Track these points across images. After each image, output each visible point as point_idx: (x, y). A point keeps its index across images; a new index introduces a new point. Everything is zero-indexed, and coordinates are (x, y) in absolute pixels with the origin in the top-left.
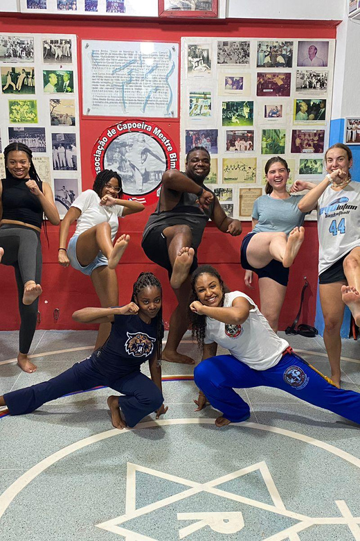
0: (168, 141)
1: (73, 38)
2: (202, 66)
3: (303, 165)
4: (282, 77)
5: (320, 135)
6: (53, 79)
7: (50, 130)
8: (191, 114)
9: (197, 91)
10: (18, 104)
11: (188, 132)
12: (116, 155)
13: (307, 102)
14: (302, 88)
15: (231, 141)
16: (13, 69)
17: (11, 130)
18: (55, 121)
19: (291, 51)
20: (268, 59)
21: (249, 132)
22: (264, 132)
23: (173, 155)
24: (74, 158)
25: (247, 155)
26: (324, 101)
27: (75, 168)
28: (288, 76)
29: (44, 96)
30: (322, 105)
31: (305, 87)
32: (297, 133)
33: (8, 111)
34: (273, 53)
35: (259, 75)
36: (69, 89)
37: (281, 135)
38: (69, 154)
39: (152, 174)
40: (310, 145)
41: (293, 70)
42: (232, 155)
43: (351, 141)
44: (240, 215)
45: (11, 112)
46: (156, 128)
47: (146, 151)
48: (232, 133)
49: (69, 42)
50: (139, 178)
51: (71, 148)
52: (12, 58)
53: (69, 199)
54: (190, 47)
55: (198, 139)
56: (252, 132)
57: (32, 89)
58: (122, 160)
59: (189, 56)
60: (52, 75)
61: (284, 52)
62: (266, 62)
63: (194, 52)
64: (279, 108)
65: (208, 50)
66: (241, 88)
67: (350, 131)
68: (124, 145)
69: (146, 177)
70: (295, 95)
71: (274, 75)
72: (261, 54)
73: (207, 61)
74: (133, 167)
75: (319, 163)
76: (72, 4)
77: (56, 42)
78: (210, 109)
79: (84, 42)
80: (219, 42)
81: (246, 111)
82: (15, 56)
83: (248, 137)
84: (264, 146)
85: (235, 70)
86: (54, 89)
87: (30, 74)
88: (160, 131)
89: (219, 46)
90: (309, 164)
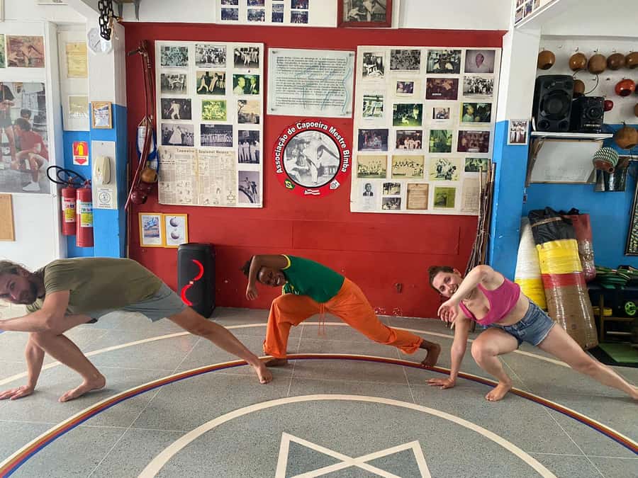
0: (342, 139)
1: (261, 46)
2: (376, 72)
3: (468, 163)
4: (451, 82)
5: (486, 136)
6: (242, 82)
7: (237, 127)
8: (364, 115)
9: (370, 94)
10: (210, 104)
11: (360, 130)
12: (294, 151)
13: (474, 105)
14: (468, 92)
15: (401, 139)
16: (207, 73)
17: (203, 126)
18: (242, 119)
19: (459, 59)
20: (437, 66)
21: (417, 131)
22: (432, 132)
23: (346, 152)
24: (257, 153)
25: (416, 152)
26: (490, 105)
27: (257, 162)
28: (456, 82)
29: (233, 96)
30: (488, 109)
31: (472, 92)
32: (464, 134)
33: (201, 110)
34: (442, 60)
35: (429, 80)
36: (255, 91)
37: (448, 136)
38: (253, 149)
39: (326, 169)
40: (475, 145)
41: (461, 76)
42: (401, 152)
43: (515, 141)
44: (407, 208)
45: (204, 111)
46: (332, 128)
47: (321, 148)
48: (401, 133)
49: (257, 50)
50: (314, 172)
51: (255, 144)
52: (207, 64)
53: (251, 189)
54: (365, 54)
55: (370, 137)
56: (420, 132)
57: (222, 91)
58: (300, 156)
59: (364, 62)
60: (241, 79)
61: (452, 60)
62: (435, 68)
63: (368, 59)
64: (447, 111)
65: (381, 57)
66: (412, 92)
67: (513, 132)
68: (302, 142)
69: (321, 171)
70: (462, 99)
71: (443, 80)
72: (431, 62)
73: (380, 67)
74: (310, 162)
75: (483, 162)
76: (261, 16)
77: (246, 49)
78: (382, 110)
79: (270, 50)
80: (392, 51)
81: (415, 112)
82: (210, 61)
83: (417, 136)
84: (432, 145)
85: (406, 76)
86: (242, 91)
87: (221, 78)
88: (335, 130)
89: (392, 54)
90: (474, 163)
